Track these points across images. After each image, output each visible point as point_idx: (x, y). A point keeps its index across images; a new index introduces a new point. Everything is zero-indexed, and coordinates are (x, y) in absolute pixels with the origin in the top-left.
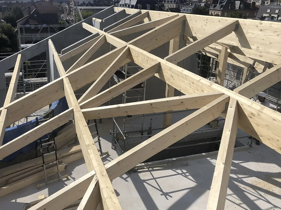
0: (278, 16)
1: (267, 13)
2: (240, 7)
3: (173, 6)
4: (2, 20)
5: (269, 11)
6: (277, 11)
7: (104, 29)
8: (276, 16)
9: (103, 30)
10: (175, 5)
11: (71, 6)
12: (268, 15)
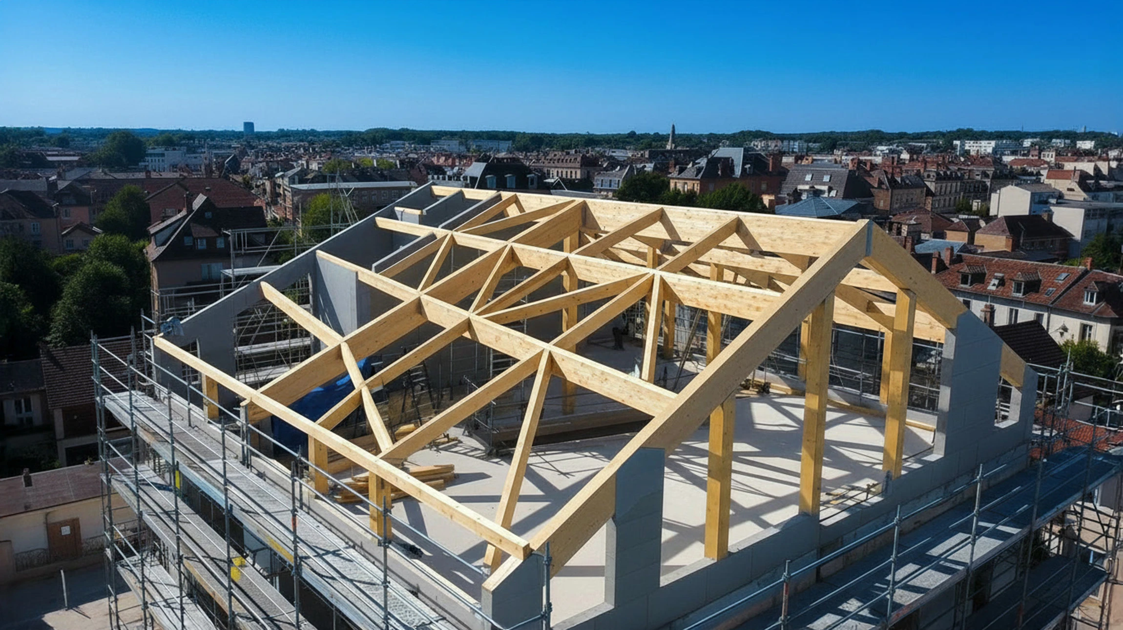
0: (830, 189)
1: (807, 183)
2: (744, 170)
3: (569, 173)
4: (95, 229)
5: (808, 178)
6: (826, 179)
7: (374, 265)
8: (825, 188)
9: (373, 269)
10: (579, 172)
11: (279, 181)
12: (807, 187)
